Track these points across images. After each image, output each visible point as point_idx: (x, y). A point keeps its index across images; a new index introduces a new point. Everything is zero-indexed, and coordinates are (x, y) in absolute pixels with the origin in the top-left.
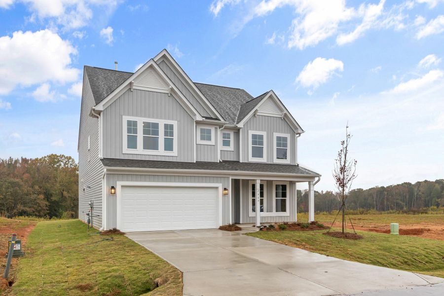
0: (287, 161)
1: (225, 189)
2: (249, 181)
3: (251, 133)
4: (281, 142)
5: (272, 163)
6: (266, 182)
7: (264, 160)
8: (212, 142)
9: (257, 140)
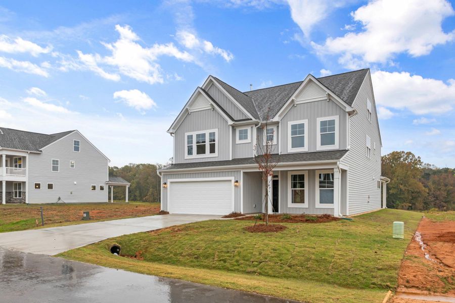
0: (336, 147)
1: (237, 182)
2: (289, 172)
3: (290, 124)
4: (327, 126)
5: (315, 151)
6: (307, 171)
7: (305, 149)
8: (249, 140)
9: (298, 130)
